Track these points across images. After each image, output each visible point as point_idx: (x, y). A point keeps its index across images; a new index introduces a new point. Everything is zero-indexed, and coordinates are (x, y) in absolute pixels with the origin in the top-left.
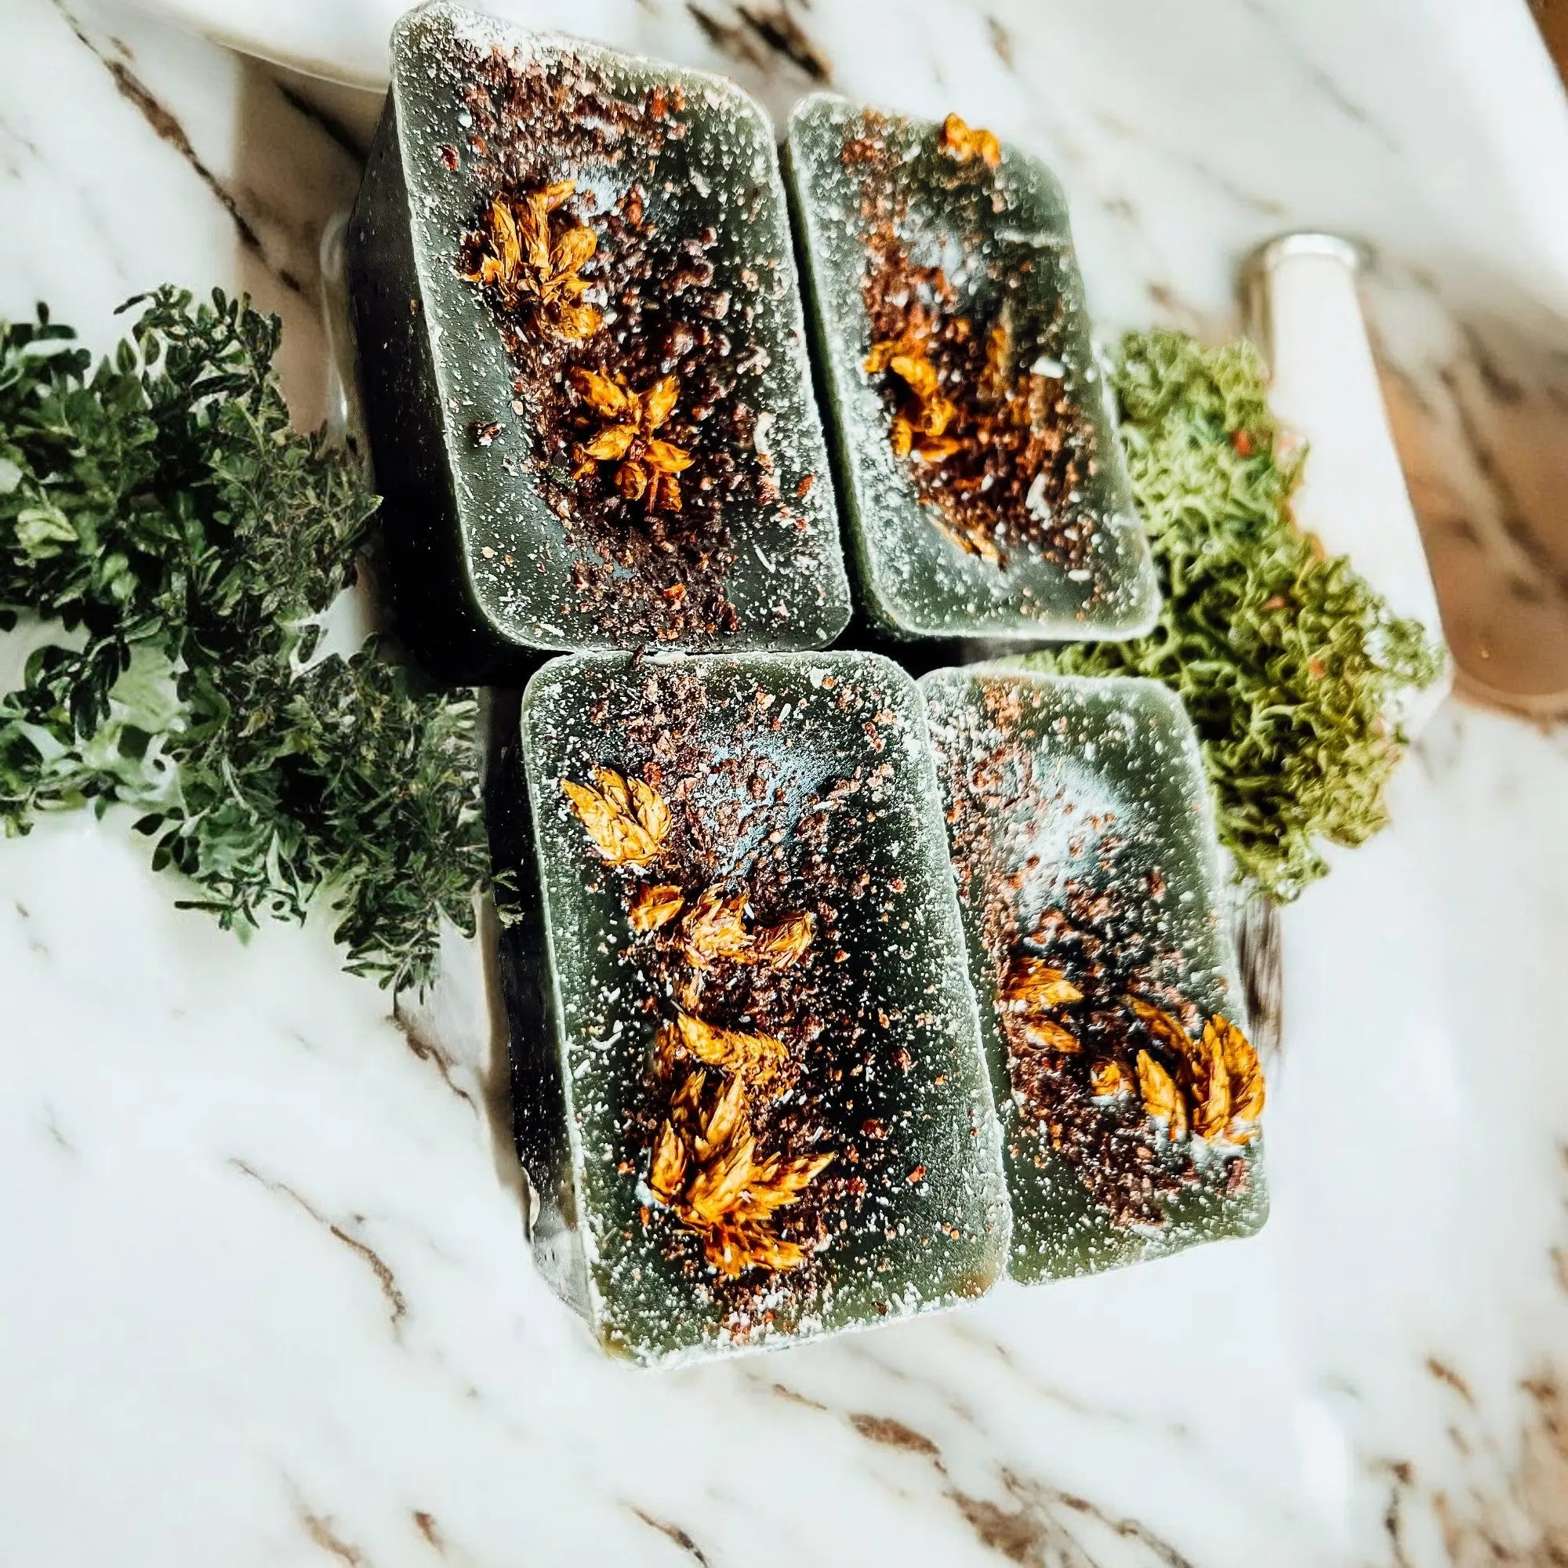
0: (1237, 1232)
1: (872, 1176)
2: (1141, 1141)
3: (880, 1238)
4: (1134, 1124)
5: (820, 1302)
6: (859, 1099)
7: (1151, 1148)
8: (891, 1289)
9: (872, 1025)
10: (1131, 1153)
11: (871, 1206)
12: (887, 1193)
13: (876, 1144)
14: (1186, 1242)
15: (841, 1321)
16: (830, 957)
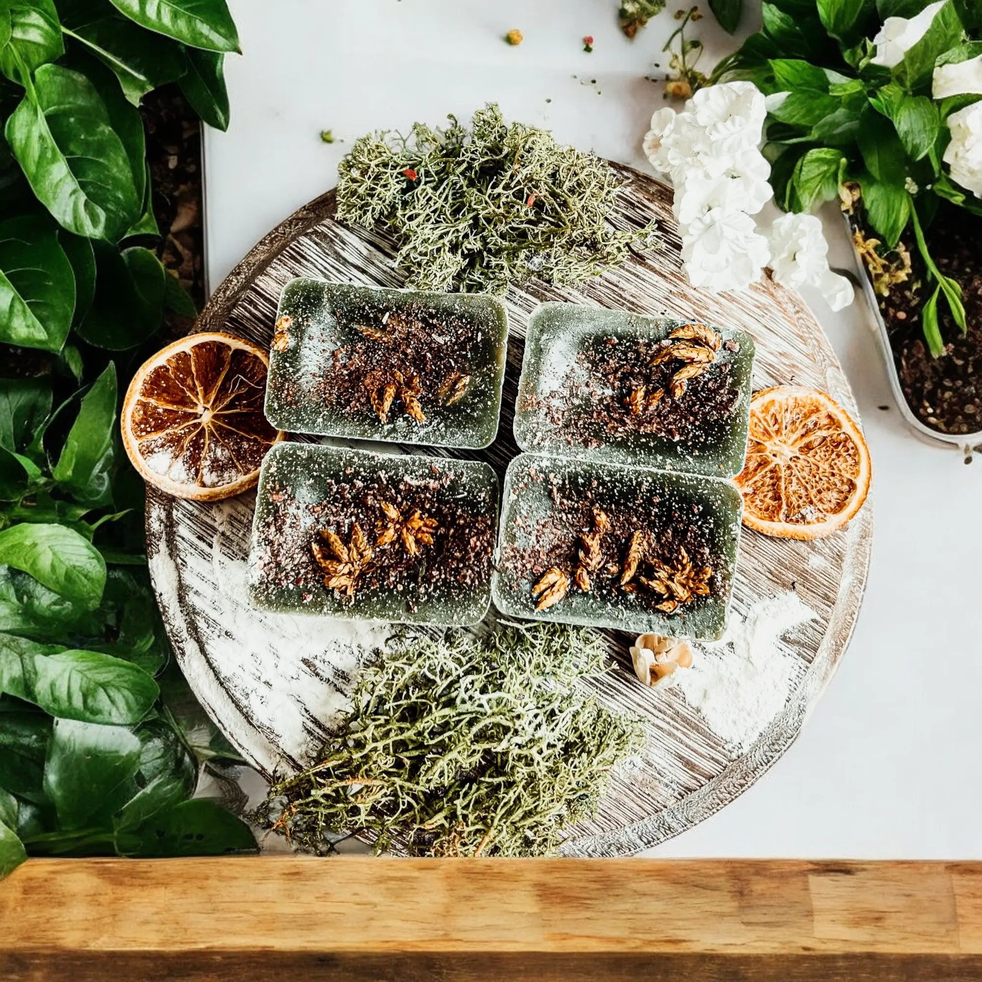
0: (752, 355)
1: (691, 522)
2: (706, 383)
3: (711, 530)
4: (699, 382)
5: (726, 562)
6: (663, 515)
7: (710, 380)
8: (729, 533)
9: (640, 505)
10: (709, 389)
11: (700, 528)
12: (697, 521)
13: (680, 516)
14: (748, 383)
15: (734, 556)
16: (611, 511)
